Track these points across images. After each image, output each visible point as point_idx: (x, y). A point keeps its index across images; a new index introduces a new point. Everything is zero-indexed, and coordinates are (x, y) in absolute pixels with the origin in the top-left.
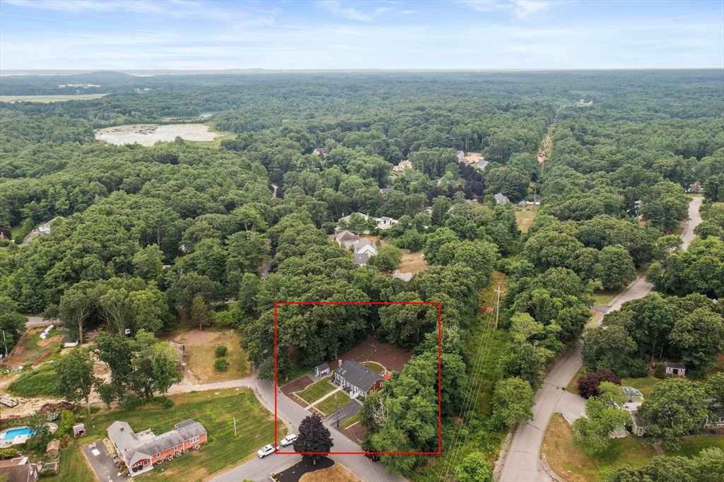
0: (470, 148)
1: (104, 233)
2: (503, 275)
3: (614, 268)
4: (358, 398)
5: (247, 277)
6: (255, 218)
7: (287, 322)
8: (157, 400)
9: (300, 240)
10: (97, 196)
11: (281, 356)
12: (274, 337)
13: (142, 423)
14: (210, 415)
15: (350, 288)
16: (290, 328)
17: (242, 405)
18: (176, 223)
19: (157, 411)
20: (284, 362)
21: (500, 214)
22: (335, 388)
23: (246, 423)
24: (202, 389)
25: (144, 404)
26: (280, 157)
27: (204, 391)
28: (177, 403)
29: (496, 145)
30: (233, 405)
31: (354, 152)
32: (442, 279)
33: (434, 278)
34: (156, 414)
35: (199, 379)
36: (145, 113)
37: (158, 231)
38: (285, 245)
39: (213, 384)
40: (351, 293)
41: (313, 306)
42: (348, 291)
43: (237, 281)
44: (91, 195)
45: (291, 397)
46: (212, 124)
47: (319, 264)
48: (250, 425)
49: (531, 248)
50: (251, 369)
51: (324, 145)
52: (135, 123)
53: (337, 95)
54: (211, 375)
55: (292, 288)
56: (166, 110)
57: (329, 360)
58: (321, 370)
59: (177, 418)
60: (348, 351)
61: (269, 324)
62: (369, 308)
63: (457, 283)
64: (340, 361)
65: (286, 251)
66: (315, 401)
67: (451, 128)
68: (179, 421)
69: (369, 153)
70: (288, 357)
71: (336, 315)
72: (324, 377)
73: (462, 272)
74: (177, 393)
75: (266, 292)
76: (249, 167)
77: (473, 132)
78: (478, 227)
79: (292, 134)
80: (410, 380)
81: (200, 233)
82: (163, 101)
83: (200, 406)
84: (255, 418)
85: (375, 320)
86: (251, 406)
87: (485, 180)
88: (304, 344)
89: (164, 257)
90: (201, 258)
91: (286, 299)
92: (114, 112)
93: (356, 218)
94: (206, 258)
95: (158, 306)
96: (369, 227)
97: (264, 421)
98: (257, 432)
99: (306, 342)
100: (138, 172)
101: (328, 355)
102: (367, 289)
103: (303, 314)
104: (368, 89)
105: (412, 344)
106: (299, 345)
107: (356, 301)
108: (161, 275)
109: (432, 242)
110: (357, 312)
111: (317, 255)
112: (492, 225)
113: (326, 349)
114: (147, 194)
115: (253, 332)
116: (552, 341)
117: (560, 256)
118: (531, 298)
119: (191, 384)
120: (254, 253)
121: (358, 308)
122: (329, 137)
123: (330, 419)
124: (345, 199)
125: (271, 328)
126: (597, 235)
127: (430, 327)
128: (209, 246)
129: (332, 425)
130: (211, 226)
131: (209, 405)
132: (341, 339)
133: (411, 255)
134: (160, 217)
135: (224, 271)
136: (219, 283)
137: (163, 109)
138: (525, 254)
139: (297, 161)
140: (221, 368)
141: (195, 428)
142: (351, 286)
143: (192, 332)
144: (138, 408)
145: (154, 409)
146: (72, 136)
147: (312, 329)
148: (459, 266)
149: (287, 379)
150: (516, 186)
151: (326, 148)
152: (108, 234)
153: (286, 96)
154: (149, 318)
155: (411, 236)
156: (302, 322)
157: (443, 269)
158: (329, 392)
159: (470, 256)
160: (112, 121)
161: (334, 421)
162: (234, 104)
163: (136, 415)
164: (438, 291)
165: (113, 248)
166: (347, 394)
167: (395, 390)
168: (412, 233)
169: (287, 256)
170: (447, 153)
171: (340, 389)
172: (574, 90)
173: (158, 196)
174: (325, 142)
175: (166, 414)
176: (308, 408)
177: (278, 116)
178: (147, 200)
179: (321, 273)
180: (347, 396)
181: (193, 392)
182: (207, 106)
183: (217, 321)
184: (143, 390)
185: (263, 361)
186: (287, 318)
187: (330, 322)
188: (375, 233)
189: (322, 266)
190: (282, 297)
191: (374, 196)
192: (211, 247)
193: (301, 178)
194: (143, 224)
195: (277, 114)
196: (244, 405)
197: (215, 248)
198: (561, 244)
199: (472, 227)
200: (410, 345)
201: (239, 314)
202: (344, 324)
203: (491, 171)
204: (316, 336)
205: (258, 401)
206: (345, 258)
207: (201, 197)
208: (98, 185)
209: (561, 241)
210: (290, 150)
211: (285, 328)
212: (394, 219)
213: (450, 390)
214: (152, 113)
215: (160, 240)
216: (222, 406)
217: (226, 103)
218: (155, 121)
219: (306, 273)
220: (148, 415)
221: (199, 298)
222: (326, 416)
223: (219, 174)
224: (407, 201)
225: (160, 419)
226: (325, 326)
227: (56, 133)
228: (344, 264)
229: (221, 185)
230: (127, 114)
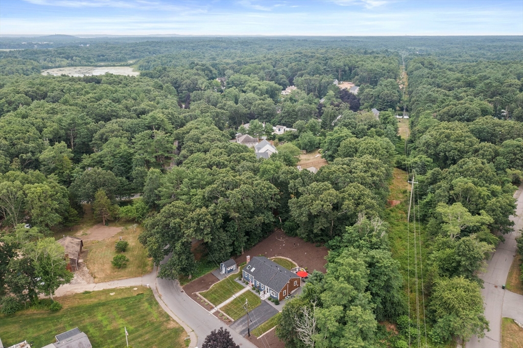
0: (343, 79)
1: (15, 133)
2: (400, 171)
3: (518, 161)
4: (269, 299)
5: (152, 172)
6: (162, 120)
7: (190, 215)
8: (42, 302)
9: (205, 138)
10: (21, 106)
11: (184, 252)
12: (176, 231)
13: (19, 332)
14: (101, 321)
15: (256, 180)
16: (193, 221)
17: (139, 308)
18: (89, 126)
19: (41, 316)
20: (187, 259)
21: (386, 118)
22: (243, 288)
23: (142, 331)
24: (96, 289)
25: (27, 308)
26: (188, 81)
27: (99, 292)
28: (66, 306)
29: (365, 74)
30: (129, 308)
31: (250, 78)
32: (353, 170)
33: (345, 169)
34: (39, 320)
35: (95, 278)
36: (84, 58)
37: (71, 133)
38: (190, 143)
39: (110, 283)
40: (258, 184)
41: (217, 198)
42: (255, 182)
43: (142, 177)
44: (16, 105)
45: (195, 297)
46: (136, 66)
47: (224, 158)
48: (147, 333)
49: (427, 145)
50: (153, 266)
51: (224, 75)
52: (76, 66)
53: (232, 48)
54: (109, 272)
55: (195, 180)
56: (101, 57)
57: (235, 255)
58: (227, 267)
59: (62, 325)
60: (254, 246)
61: (170, 217)
62: (277, 200)
63: (369, 174)
64: (248, 257)
65: (191, 148)
66: (221, 302)
67: (327, 62)
68: (64, 329)
69: (262, 79)
70: (191, 253)
71: (243, 207)
72: (231, 274)
73: (372, 164)
74: (68, 293)
75: (168, 184)
76: (161, 87)
77: (345, 65)
78: (368, 129)
79: (198, 67)
80: (342, 285)
81: (110, 134)
82: (99, 51)
83: (90, 309)
84: (152, 324)
85: (282, 213)
86: (150, 310)
87: (360, 99)
88: (208, 239)
89: (73, 155)
90: (108, 155)
91: (189, 191)
92: (60, 57)
93: (255, 124)
94: (114, 156)
95: (56, 200)
96: (267, 132)
97: (162, 328)
98: (153, 343)
99: (210, 236)
100: (62, 88)
101: (234, 250)
102: (275, 181)
103: (207, 207)
104: (256, 44)
105: (325, 238)
106: (203, 240)
107: (263, 193)
108: (68, 171)
109: (332, 140)
110: (265, 205)
111: (221, 150)
112: (380, 128)
113: (233, 244)
114: (66, 102)
115: (153, 226)
116: (486, 234)
117: (459, 151)
118: (452, 188)
119: (86, 283)
120: (160, 151)
121: (266, 201)
122: (227, 69)
123: (239, 325)
124: (245, 110)
125: (173, 222)
126: (488, 132)
127: (350, 219)
128: (117, 145)
129: (241, 333)
130: (121, 128)
131: (101, 308)
132: (247, 233)
133: (307, 155)
134: (73, 119)
135: (131, 168)
136: (124, 179)
137: (99, 56)
138: (422, 150)
139: (202, 84)
140: (119, 265)
141: (78, 342)
142: (258, 178)
143: (95, 227)
144: (20, 313)
145: (37, 314)
146: (21, 71)
147: (217, 222)
148: (367, 158)
149: (190, 277)
150: (388, 102)
151: (226, 77)
152: (19, 133)
153: (194, 48)
154: (45, 213)
155: (307, 138)
156: (206, 215)
157: (350, 161)
158: (236, 292)
159: (375, 149)
160: (57, 64)
161: (244, 328)
162: (154, 53)
163: (15, 322)
164: (351, 182)
165: (22, 145)
166: (257, 294)
167: (323, 296)
168: (308, 136)
169: (192, 152)
170: (326, 79)
171: (248, 288)
172: (409, 46)
173: (76, 105)
174: (225, 72)
175: (51, 320)
176: (213, 311)
177: (188, 59)
178: (64, 107)
179: (226, 166)
180: (257, 297)
181: (86, 292)
182: (133, 55)
183: (121, 216)
184: (26, 291)
185: (163, 258)
186: (190, 210)
187: (237, 215)
188: (272, 138)
189: (226, 160)
190: (185, 189)
191: (269, 108)
192: (117, 146)
193: (205, 96)
194: (55, 126)
195: (186, 58)
196: (142, 308)
197: (122, 146)
198: (457, 140)
199: (363, 129)
200: (322, 239)
201: (143, 209)
202: (251, 218)
203: (365, 91)
204: (221, 230)
205: (157, 303)
206: (248, 154)
207: (115, 107)
208: (23, 97)
209: (457, 137)
210: (197, 77)
211: (187, 222)
212: (287, 127)
213: (383, 293)
214: (89, 58)
215: (73, 142)
216: (116, 310)
217: (148, 53)
218: (92, 64)
219: (210, 166)
220: (30, 322)
221: (101, 192)
222: (235, 322)
223: (134, 91)
224: (299, 110)
225: (42, 327)
226: (232, 219)
227: (8, 68)
228: (248, 158)
229: (135, 99)
230: (70, 59)
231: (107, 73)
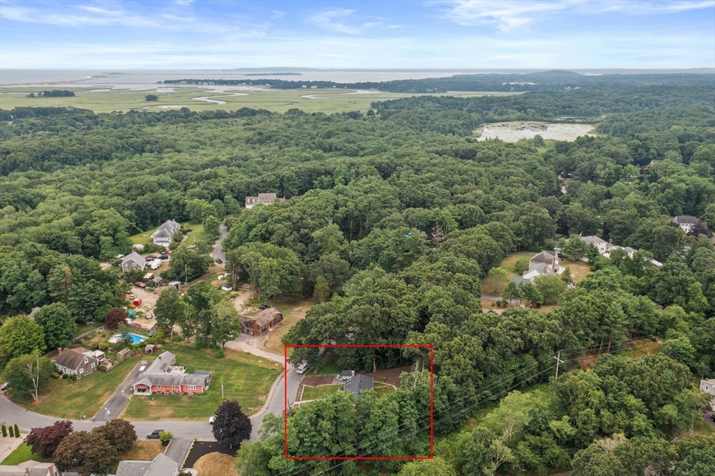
17: (262, 378)
25: (208, 348)
27: (255, 356)
28: (229, 356)
30: (257, 375)
34: (206, 358)
35: (264, 346)
36: (540, 110)
45: (300, 388)
52: (527, 120)
83: (237, 366)
92: (513, 109)
119: (256, 346)
137: (564, 108)
139: (601, 170)
160: (505, 117)
174: (666, 154)
175: (211, 362)
176: (297, 403)
181: (249, 354)
205: (275, 380)
214: (546, 111)
216: (249, 372)
218: (547, 119)
221: (320, 278)
230: (523, 111)
231: (537, 136)
